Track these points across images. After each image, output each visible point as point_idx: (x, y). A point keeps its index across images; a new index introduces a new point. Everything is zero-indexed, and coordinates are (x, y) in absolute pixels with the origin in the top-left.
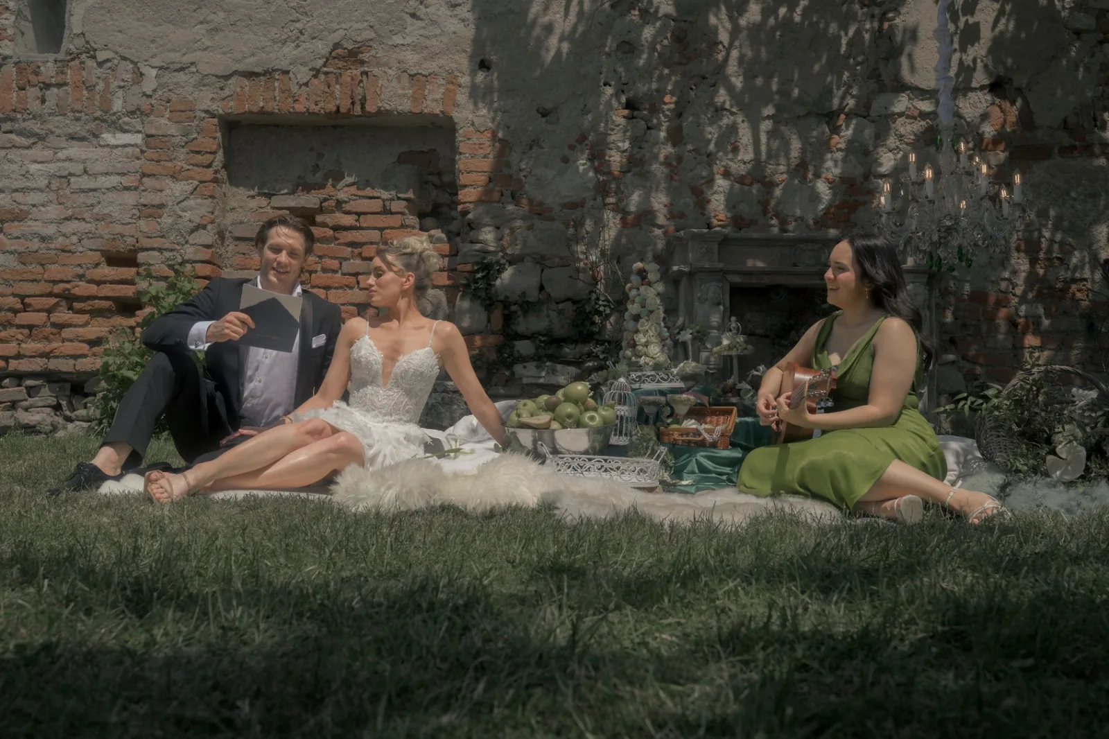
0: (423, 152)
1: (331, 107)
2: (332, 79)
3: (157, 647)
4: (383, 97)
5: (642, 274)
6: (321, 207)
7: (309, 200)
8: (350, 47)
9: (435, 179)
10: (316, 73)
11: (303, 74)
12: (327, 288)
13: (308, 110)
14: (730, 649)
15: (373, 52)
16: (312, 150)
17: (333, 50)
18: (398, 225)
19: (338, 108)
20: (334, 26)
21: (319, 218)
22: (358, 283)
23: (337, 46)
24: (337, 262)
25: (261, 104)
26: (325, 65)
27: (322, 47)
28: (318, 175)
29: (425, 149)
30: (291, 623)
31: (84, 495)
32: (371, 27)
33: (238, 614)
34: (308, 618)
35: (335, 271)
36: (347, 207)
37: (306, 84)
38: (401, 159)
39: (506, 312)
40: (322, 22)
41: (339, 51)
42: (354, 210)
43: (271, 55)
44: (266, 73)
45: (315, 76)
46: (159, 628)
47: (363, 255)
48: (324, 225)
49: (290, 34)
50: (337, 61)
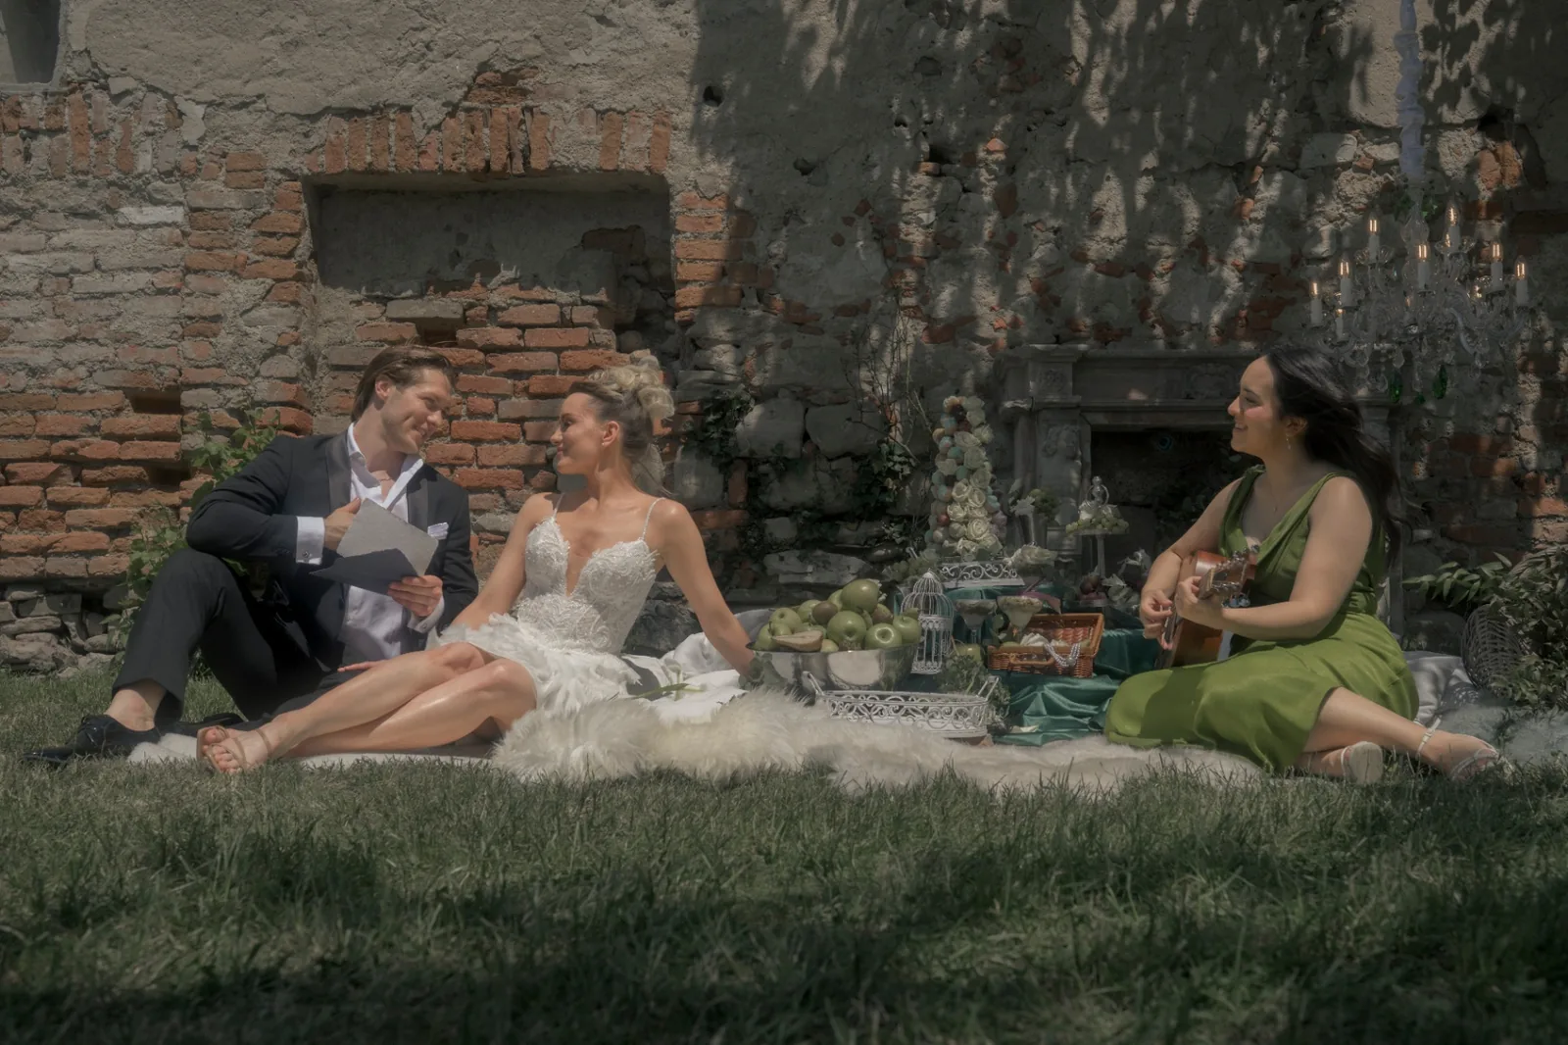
0: (621, 230)
1: (477, 163)
2: (479, 121)
4: (556, 146)
5: (958, 413)
6: (465, 317)
7: (443, 307)
8: (505, 70)
9: (639, 272)
10: (453, 109)
11: (433, 112)
12: (477, 441)
13: (441, 167)
14: (1093, 976)
15: (540, 77)
16: (448, 229)
17: (478, 74)
18: (584, 342)
19: (488, 162)
20: (480, 36)
21: (462, 334)
22: (524, 433)
23: (484, 67)
24: (490, 401)
25: (369, 158)
26: (465, 97)
27: (461, 70)
28: (458, 267)
29: (624, 225)
31: (104, 767)
32: (537, 37)
35: (488, 416)
36: (504, 316)
37: (438, 127)
38: (587, 242)
39: (752, 475)
40: (460, 31)
41: (488, 75)
42: (516, 321)
43: (382, 82)
44: (375, 110)
45: (452, 115)
47: (532, 390)
48: (469, 344)
49: (411, 49)
50: (484, 91)
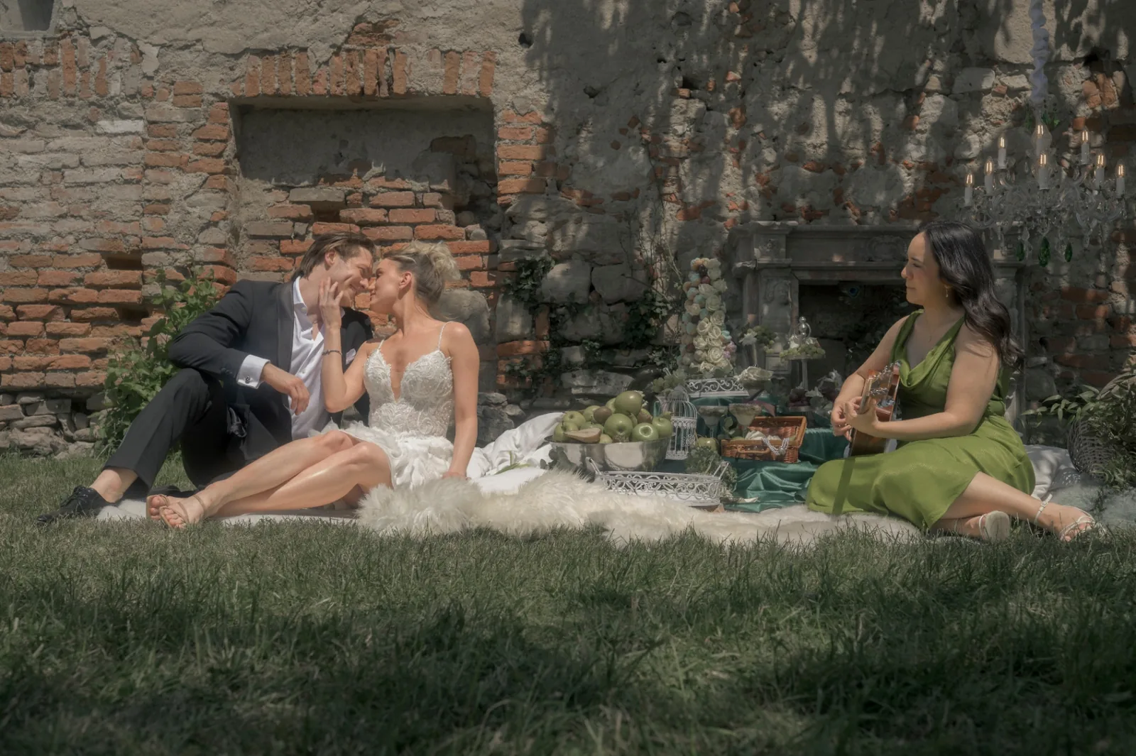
0: (458, 138)
1: (355, 89)
2: (355, 55)
3: (134, 693)
4: (412, 76)
5: (702, 271)
6: (346, 201)
7: (330, 193)
8: (375, 20)
9: (472, 169)
10: (337, 50)
11: (323, 52)
13: (328, 91)
14: (788, 687)
15: (400, 26)
16: (334, 137)
17: (356, 24)
18: (431, 219)
19: (362, 89)
21: (344, 213)
23: (360, 19)
25: (277, 86)
26: (346, 41)
27: (343, 21)
28: (341, 165)
29: (461, 135)
30: (292, 664)
33: (230, 656)
34: (312, 658)
36: (374, 200)
37: (326, 63)
38: (434, 146)
39: (553, 316)
41: (363, 25)
42: (383, 204)
43: (286, 30)
44: (281, 50)
45: (336, 54)
46: (139, 672)
48: (351, 221)
49: (307, 6)
50: (360, 36)
